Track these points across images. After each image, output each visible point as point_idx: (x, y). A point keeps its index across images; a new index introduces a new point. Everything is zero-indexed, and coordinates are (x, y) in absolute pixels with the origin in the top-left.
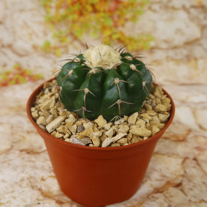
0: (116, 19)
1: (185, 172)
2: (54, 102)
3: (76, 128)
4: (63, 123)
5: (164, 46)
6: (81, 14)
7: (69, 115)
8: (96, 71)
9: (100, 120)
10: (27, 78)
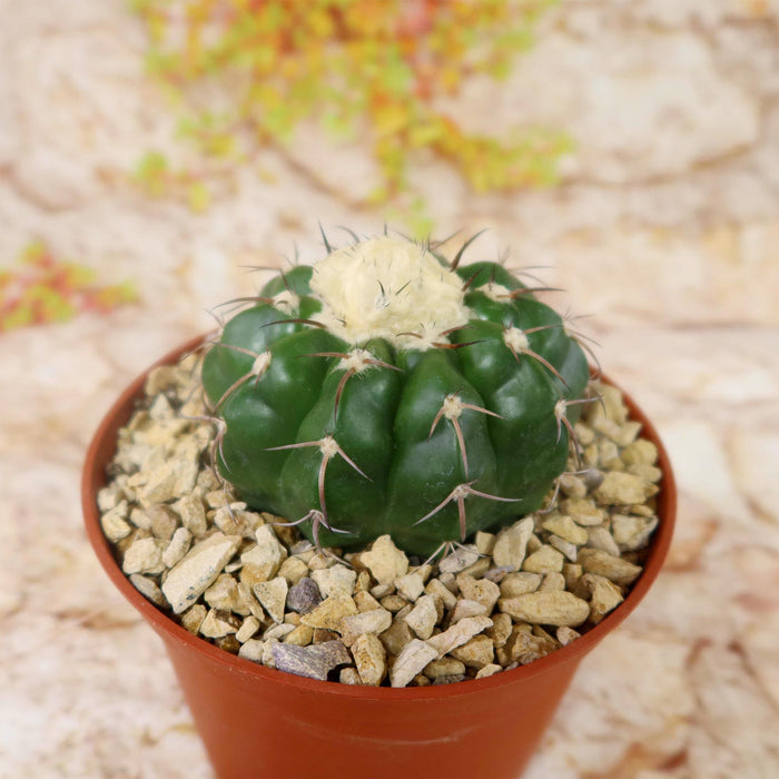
0: (426, 66)
1: (699, 702)
2: (193, 467)
3: (286, 590)
4: (233, 568)
5: (613, 172)
6: (287, 45)
7: (255, 530)
8: (366, 361)
9: (383, 557)
10: (76, 301)
